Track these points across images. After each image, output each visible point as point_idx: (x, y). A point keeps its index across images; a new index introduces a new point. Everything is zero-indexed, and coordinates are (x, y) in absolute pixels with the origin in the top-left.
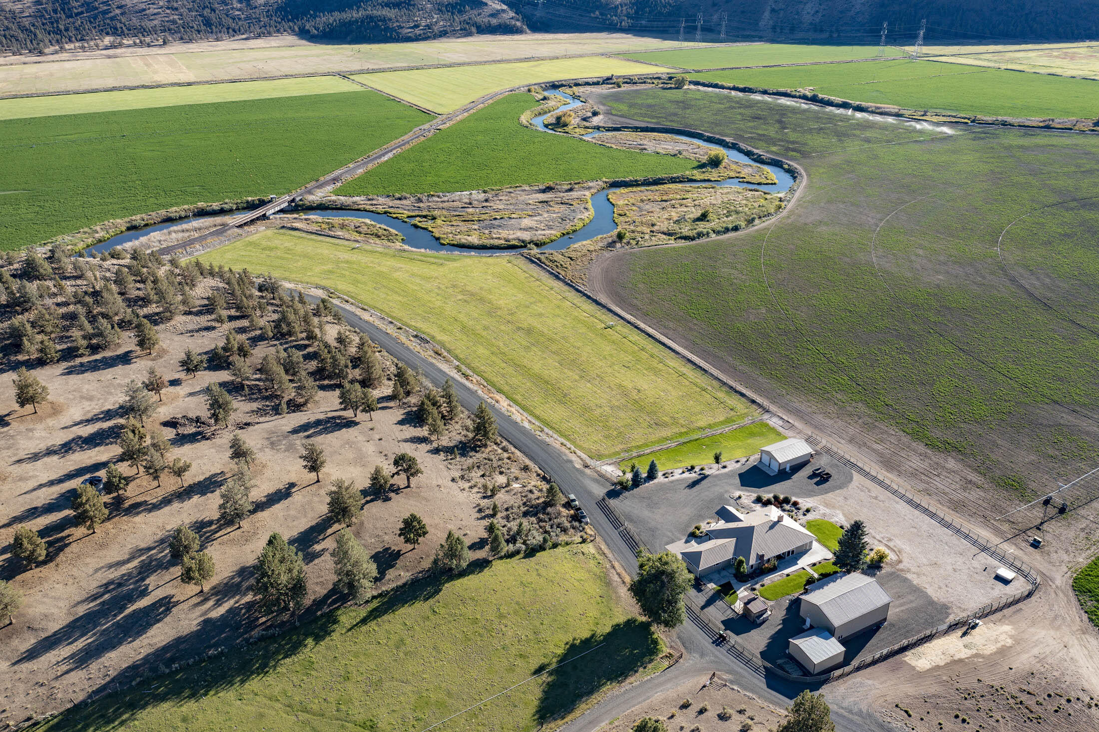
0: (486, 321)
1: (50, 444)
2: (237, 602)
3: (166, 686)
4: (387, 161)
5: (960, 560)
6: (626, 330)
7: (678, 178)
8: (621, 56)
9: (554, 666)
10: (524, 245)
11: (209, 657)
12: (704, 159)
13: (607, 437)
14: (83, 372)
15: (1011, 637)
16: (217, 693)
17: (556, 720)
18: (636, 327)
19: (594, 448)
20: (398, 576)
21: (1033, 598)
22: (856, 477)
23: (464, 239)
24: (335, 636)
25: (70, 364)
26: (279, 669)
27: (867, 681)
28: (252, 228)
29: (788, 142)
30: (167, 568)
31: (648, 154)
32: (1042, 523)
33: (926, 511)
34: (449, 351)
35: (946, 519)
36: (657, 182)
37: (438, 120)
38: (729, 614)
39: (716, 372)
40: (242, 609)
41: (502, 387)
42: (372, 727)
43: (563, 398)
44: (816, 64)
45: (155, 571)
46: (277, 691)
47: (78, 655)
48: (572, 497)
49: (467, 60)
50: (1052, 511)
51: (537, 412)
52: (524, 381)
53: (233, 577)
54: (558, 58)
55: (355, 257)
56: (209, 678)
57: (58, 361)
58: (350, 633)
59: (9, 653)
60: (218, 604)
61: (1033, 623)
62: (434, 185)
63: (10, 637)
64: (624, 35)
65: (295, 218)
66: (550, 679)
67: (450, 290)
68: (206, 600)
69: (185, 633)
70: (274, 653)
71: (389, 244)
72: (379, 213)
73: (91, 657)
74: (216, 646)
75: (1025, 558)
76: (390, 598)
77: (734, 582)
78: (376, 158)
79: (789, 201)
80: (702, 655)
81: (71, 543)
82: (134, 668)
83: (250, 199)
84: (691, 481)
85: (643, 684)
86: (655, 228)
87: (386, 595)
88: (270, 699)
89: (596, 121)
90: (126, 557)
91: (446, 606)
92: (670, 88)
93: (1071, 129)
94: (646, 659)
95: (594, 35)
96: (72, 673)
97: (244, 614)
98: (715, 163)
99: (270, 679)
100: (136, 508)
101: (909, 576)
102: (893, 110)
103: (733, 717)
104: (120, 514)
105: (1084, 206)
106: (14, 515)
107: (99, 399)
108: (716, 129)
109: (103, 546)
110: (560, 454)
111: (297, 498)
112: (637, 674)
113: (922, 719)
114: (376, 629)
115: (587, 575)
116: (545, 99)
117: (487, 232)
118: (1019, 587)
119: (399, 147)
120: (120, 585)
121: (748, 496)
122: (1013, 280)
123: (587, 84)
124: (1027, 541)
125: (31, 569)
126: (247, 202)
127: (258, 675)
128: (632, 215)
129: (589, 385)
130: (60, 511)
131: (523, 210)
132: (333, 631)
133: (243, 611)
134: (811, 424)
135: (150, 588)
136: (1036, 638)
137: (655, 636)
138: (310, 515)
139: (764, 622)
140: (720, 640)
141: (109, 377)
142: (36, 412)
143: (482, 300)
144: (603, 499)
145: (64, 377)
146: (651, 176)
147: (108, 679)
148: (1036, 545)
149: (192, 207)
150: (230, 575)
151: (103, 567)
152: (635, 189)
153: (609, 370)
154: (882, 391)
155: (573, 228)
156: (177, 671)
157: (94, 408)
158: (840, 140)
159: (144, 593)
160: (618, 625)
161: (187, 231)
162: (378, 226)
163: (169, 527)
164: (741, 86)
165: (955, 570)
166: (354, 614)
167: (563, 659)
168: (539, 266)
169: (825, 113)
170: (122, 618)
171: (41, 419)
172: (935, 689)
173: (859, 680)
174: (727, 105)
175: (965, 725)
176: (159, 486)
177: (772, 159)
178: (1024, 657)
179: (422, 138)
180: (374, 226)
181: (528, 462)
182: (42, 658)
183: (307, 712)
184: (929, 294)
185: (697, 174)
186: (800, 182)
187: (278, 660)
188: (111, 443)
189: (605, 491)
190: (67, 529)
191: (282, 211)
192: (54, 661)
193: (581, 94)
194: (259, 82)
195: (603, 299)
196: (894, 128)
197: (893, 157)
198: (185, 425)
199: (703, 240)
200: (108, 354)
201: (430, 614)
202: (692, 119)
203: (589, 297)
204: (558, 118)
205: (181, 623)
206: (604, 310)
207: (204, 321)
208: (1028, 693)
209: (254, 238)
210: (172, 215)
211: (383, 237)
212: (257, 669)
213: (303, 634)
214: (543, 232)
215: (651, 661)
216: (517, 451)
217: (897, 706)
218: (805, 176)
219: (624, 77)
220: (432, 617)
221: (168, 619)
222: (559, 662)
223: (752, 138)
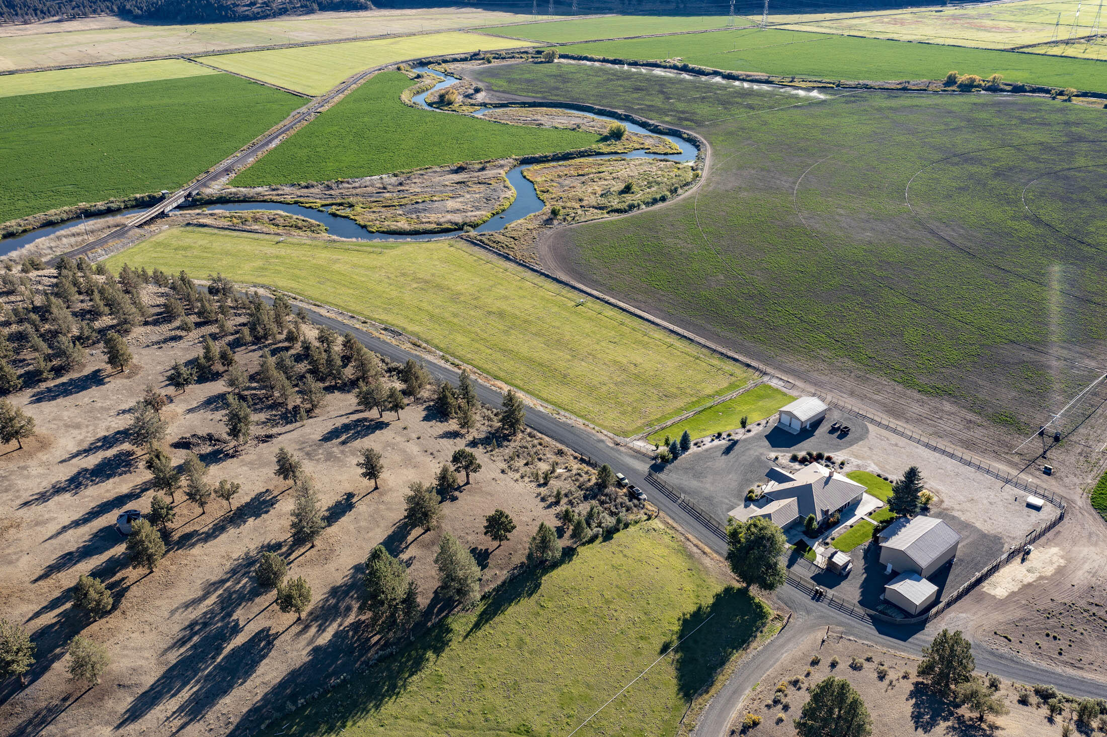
0: (453, 308)
1: (54, 481)
2: (340, 625)
3: (298, 724)
4: (275, 148)
5: (992, 493)
6: (598, 306)
7: (586, 151)
8: (479, 31)
9: (676, 644)
10: (459, 227)
11: (333, 687)
12: (606, 132)
13: (623, 413)
14: (54, 398)
15: (1062, 557)
16: (354, 723)
17: (701, 695)
18: (607, 302)
19: (616, 425)
20: (497, 575)
21: (1066, 520)
22: (871, 427)
23: (394, 226)
24: (454, 645)
25: (35, 390)
26: (409, 688)
27: (961, 615)
28: (153, 227)
29: (677, 111)
30: (251, 599)
31: (546, 129)
32: (1045, 452)
33: (944, 452)
34: (426, 342)
35: (965, 457)
36: (567, 157)
37: (313, 104)
38: (814, 571)
39: (702, 341)
40: (348, 631)
41: (497, 373)
42: (528, 732)
43: (564, 379)
44: (674, 34)
45: (240, 605)
46: (416, 710)
47: (187, 706)
48: (621, 476)
49: (319, 39)
50: (1050, 441)
51: (545, 396)
52: (517, 365)
53: (327, 600)
54: (414, 35)
55: (282, 251)
56: (341, 709)
57: (21, 389)
58: (467, 640)
59: (107, 717)
60: (321, 629)
61: (1074, 543)
62: (339, 170)
63: (101, 700)
64: (474, 10)
65: (198, 214)
66: (678, 656)
67: (402, 279)
68: (307, 627)
69: (298, 666)
70: (398, 673)
71: (314, 235)
72: (289, 204)
73: (203, 706)
74: (336, 673)
75: (1045, 486)
76: (494, 599)
77: (805, 539)
78: (263, 146)
79: (702, 169)
80: (808, 612)
81: (129, 586)
82: (254, 710)
83: (138, 196)
84: (724, 448)
85: (766, 648)
86: (584, 203)
87: (489, 596)
88: (413, 720)
89: (481, 97)
90: (200, 593)
91: (551, 599)
92: (541, 62)
93: (925, 90)
94: (759, 623)
95: (443, 10)
96: (189, 727)
97: (353, 637)
98: (617, 135)
99: (404, 699)
100: (186, 540)
101: (956, 514)
102: (762, 78)
103: (864, 666)
104: (173, 548)
105: (966, 161)
106: (48, 564)
107: (87, 426)
108: (604, 101)
109: (168, 585)
110: (589, 435)
111: (362, 508)
112: (758, 639)
113: (1021, 642)
114: (492, 632)
115: (667, 551)
116: (418, 77)
117: (414, 216)
118: (1049, 513)
119: (283, 132)
120: (205, 625)
121: (784, 456)
122: (932, 232)
123: (455, 60)
124: (1039, 469)
125: (95, 621)
126: (136, 199)
127: (391, 697)
128: (556, 191)
129: (583, 364)
130: (101, 553)
131: (441, 192)
132: (450, 641)
133: (351, 633)
134: (810, 382)
135: (241, 624)
136: (1082, 555)
137: (757, 600)
138: (383, 524)
139: (849, 573)
140: (818, 596)
141: (87, 400)
142: (21, 448)
143: (439, 287)
144: (650, 475)
145: (35, 405)
146: (559, 151)
147: (231, 727)
148: (1047, 472)
149: (73, 208)
150: (323, 597)
151: (178, 608)
152: (547, 165)
153: (598, 347)
154: (861, 345)
155: (502, 207)
156: (304, 707)
157: (88, 437)
158: (726, 108)
159: (236, 629)
160: (717, 595)
161: (78, 234)
162: (295, 217)
163: (235, 556)
164: (611, 58)
165: (991, 503)
166: (464, 620)
167: (681, 635)
168: (484, 248)
169: (700, 82)
170: (223, 659)
171: (30, 455)
172: (1019, 613)
173: (952, 615)
174: (605, 78)
175: (1057, 641)
176: (204, 513)
177: (669, 129)
178: (1080, 573)
179: (305, 123)
180: (291, 218)
181: (560, 446)
182: (148, 716)
183: (456, 727)
184: (865, 251)
185: (603, 147)
186: (706, 150)
187: (406, 679)
188: (125, 473)
189: (648, 466)
190: (118, 571)
191: (179, 207)
192: (162, 717)
193: (453, 71)
194: (94, 68)
195: (564, 278)
196: (771, 95)
197: (780, 123)
198: (198, 445)
199: (635, 212)
200: (74, 375)
201: (538, 609)
202: (576, 92)
203: (547, 276)
204: (442, 97)
205: (289, 655)
206: (567, 288)
207: (165, 330)
208: (1096, 605)
209: (161, 238)
210: (53, 218)
211: (304, 229)
212: (387, 691)
213: (421, 648)
214: (473, 213)
215: (764, 625)
216: (544, 436)
217: (995, 633)
218: (708, 145)
219: (491, 52)
220: (541, 612)
221: (273, 653)
222: (680, 638)
223: (642, 109)
